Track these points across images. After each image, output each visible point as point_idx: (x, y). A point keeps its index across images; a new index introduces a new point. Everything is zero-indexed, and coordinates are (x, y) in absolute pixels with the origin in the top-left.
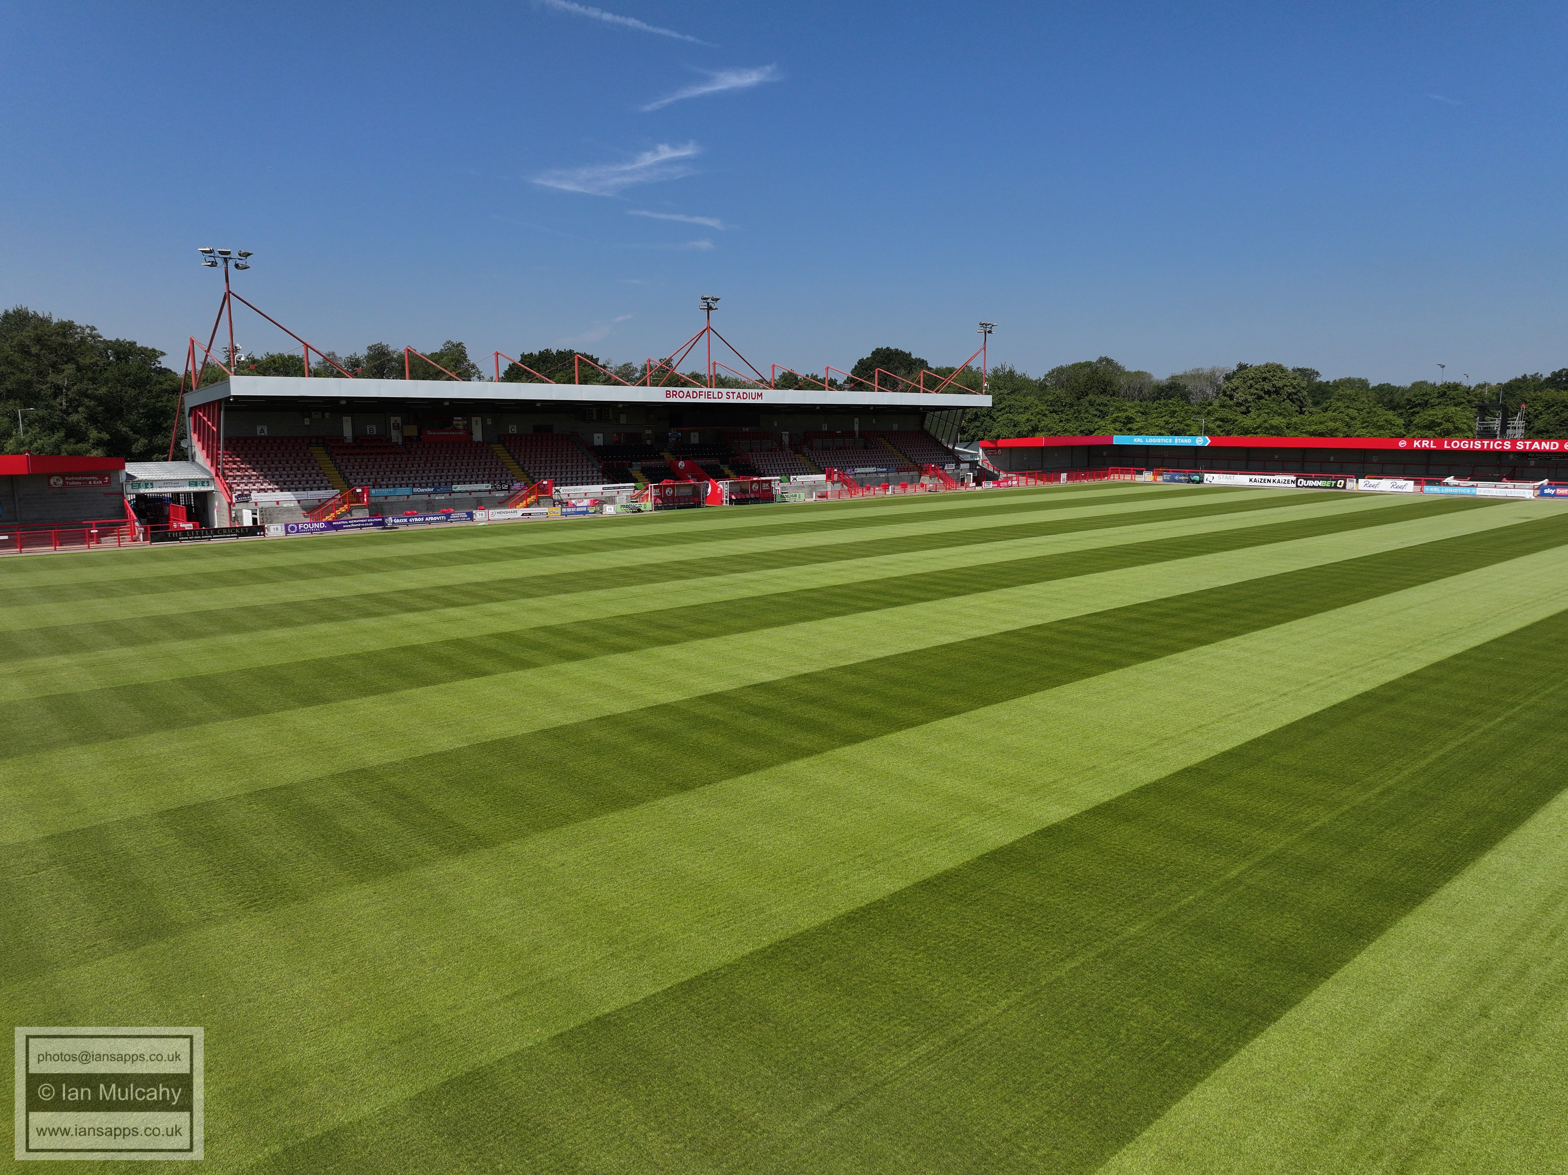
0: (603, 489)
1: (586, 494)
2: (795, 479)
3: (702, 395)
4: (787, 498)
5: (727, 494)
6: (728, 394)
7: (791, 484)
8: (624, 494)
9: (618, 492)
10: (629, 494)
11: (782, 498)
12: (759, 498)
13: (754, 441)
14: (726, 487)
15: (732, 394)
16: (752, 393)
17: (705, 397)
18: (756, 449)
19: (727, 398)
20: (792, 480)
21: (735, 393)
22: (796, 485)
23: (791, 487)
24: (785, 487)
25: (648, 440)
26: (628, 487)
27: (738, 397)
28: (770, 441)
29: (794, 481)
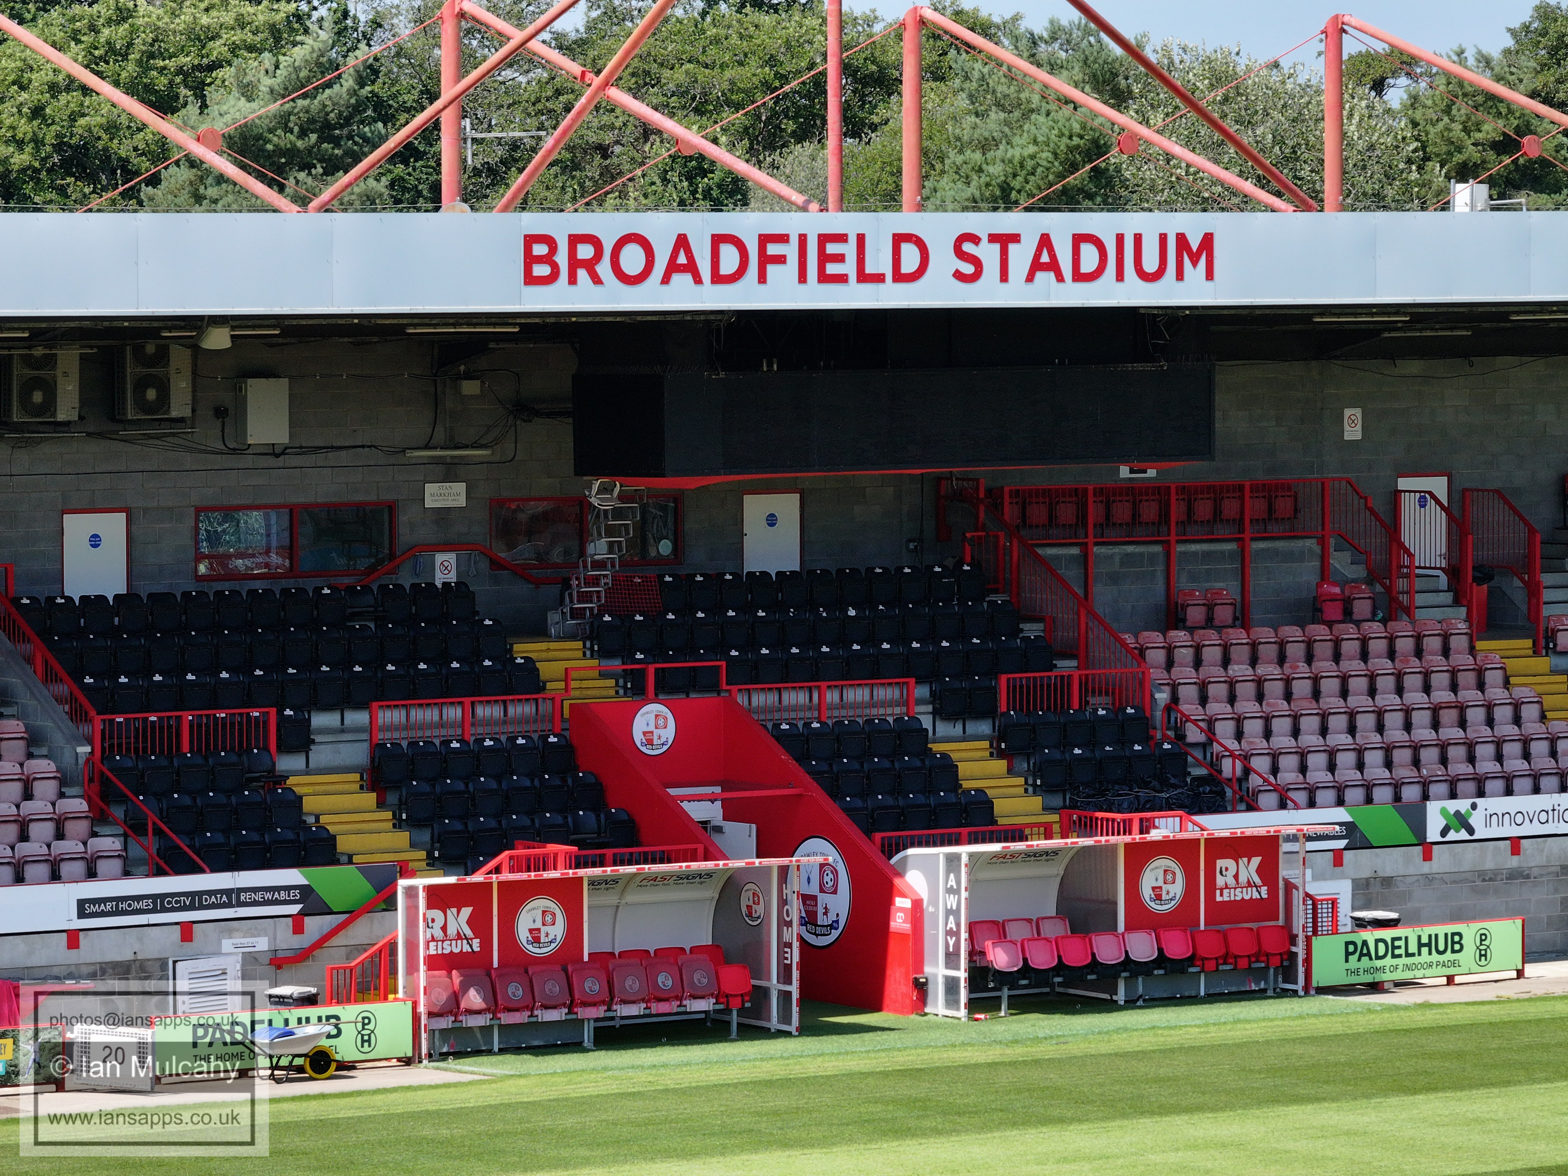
0: (84, 908)
2: (1462, 821)
3: (781, 259)
4: (1388, 961)
5: (957, 934)
6: (968, 247)
7: (1427, 856)
8: (227, 945)
9: (187, 931)
10: (262, 944)
11: (1353, 958)
12: (1191, 960)
13: (1194, 547)
14: (952, 882)
15: (997, 247)
16: (1138, 238)
17: (803, 278)
18: (1210, 608)
19: (959, 276)
20: (1433, 834)
21: (1015, 238)
22: (1466, 866)
23: (1429, 879)
24: (1387, 881)
25: (440, 558)
26: (258, 897)
27: (1036, 266)
28: (1311, 544)
29: (1452, 836)
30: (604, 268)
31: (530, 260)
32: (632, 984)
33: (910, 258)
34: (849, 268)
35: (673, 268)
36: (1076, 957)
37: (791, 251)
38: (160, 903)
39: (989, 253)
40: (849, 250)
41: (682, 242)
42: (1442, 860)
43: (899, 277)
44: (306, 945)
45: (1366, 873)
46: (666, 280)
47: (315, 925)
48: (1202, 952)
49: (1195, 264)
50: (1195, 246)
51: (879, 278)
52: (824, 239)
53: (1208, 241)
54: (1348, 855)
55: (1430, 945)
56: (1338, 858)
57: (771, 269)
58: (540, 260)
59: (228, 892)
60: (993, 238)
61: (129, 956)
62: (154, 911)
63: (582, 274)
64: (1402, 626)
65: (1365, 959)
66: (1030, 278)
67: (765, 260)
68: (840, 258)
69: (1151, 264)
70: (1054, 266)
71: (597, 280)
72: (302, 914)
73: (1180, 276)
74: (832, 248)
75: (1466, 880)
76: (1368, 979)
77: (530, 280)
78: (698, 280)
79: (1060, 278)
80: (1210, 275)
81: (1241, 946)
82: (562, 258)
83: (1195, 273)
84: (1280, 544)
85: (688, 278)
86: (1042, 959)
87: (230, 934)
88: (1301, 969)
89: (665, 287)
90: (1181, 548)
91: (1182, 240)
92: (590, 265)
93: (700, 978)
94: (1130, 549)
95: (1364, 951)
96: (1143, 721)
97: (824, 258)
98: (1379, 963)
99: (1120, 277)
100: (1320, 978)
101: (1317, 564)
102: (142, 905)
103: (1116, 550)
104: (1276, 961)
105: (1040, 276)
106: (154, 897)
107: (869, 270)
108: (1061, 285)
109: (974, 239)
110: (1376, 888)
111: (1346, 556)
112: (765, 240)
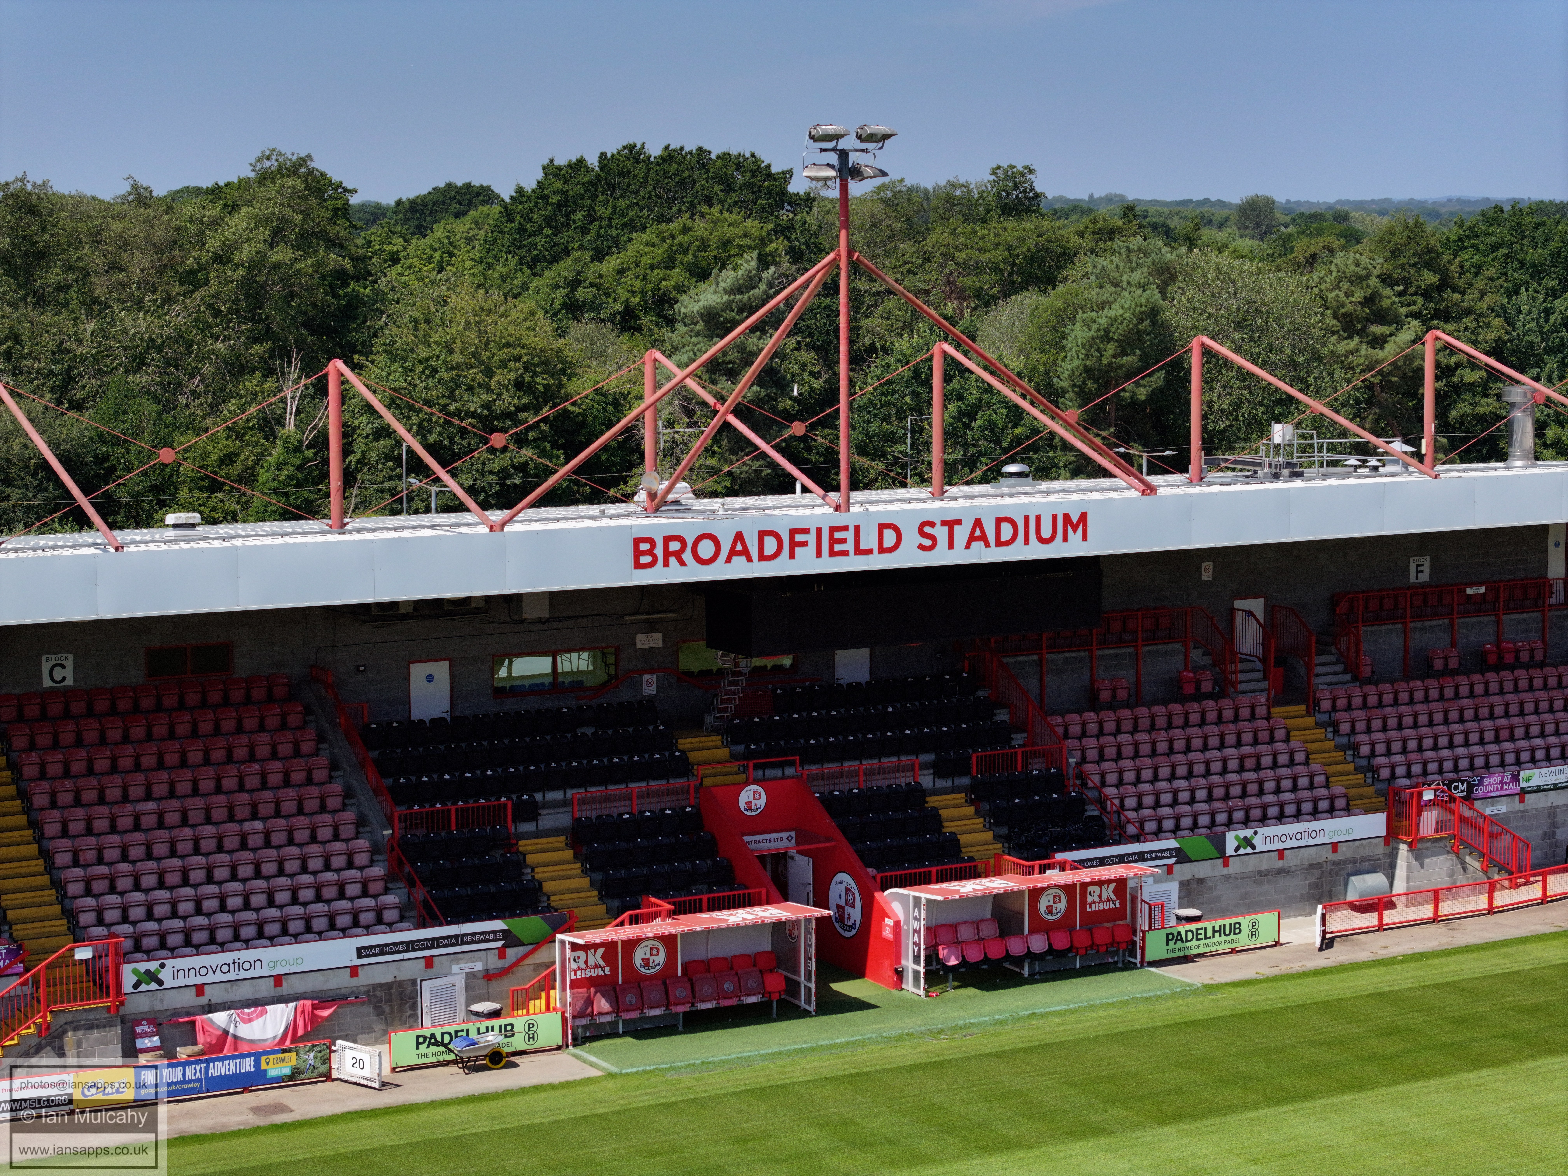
0: (361, 952)
1: (278, 980)
2: (1248, 842)
3: (804, 544)
4: (1194, 942)
5: (919, 945)
6: (927, 529)
7: (1226, 864)
8: (455, 968)
9: (429, 962)
10: (479, 966)
11: (1171, 943)
12: (1070, 950)
13: (1107, 652)
14: (916, 914)
15: (946, 528)
16: (1038, 518)
17: (819, 554)
18: (1114, 690)
19: (921, 547)
20: (1230, 851)
21: (959, 522)
22: (1250, 868)
23: (1227, 877)
24: (1201, 881)
25: (646, 677)
26: (476, 938)
27: (972, 538)
28: (1179, 646)
29: (1242, 851)
30: (687, 556)
31: (638, 553)
32: (707, 990)
33: (890, 538)
34: (850, 546)
35: (733, 553)
36: (995, 952)
37: (811, 538)
38: (411, 946)
39: (941, 532)
40: (850, 535)
41: (739, 537)
42: (1235, 866)
43: (882, 550)
44: (507, 965)
45: (1188, 877)
46: (728, 560)
47: (513, 953)
48: (1077, 944)
49: (1075, 531)
50: (1075, 520)
51: (869, 552)
52: (833, 530)
53: (1083, 517)
54: (1177, 868)
55: (1221, 931)
56: (1170, 869)
57: (798, 550)
58: (645, 553)
59: (456, 937)
60: (944, 523)
61: (391, 979)
62: (407, 951)
63: (673, 560)
64: (1227, 704)
65: (1179, 943)
66: (968, 546)
67: (794, 544)
68: (843, 541)
69: (1046, 533)
70: (984, 538)
71: (682, 563)
72: (504, 947)
74: (838, 535)
75: (1250, 877)
76: (1181, 954)
77: (638, 565)
78: (750, 559)
79: (987, 545)
80: (1085, 538)
81: (1101, 937)
83: (1075, 537)
84: (1160, 647)
85: (743, 558)
86: (974, 955)
87: (457, 961)
88: (1139, 951)
89: (728, 565)
90: (1099, 652)
91: (1067, 517)
92: (678, 555)
93: (752, 983)
94: (1068, 655)
95: (1178, 938)
96: (1061, 777)
97: (833, 541)
98: (1188, 944)
99: (1026, 541)
100: (1150, 956)
101: (1182, 657)
102: (400, 948)
103: (1060, 656)
104: (1124, 946)
105: (974, 544)
106: (407, 943)
107: (863, 546)
108: (988, 549)
109: (932, 524)
110: (1194, 885)
111: (1200, 652)
112: (793, 532)
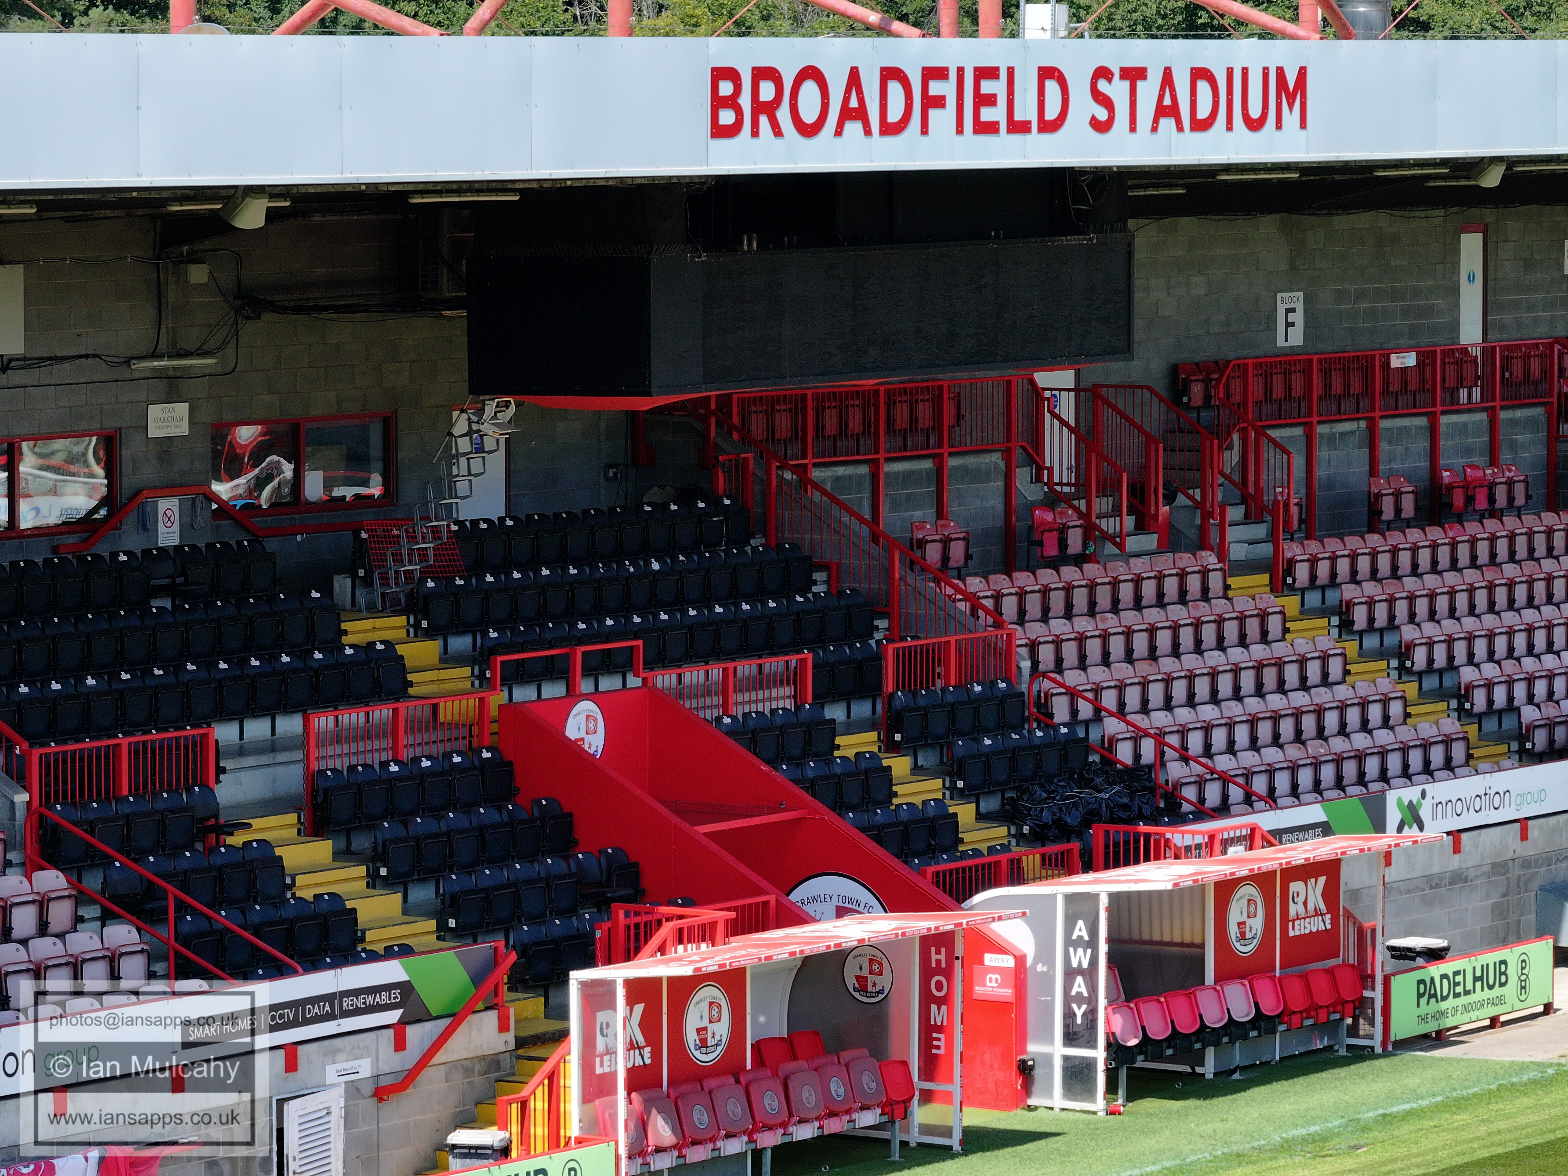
3: (939, 102)
4: (1451, 1002)
5: (1090, 1000)
6: (1102, 85)
8: (329, 1073)
9: (291, 1057)
10: (365, 1069)
11: (1423, 1002)
12: (1279, 1018)
14: (1080, 933)
16: (1245, 74)
17: (960, 126)
18: (946, 543)
19: (1095, 123)
21: (1144, 73)
22: (1418, 870)
25: (163, 505)
26: (359, 1002)
27: (1161, 111)
28: (996, 459)
30: (783, 114)
31: (718, 103)
32: (806, 1095)
33: (1053, 100)
34: (1000, 113)
35: (846, 114)
36: (1185, 1021)
37: (950, 90)
39: (1120, 94)
40: (1001, 88)
41: (855, 78)
43: (1043, 125)
44: (409, 1065)
46: (839, 130)
47: (417, 1037)
48: (1290, 1008)
49: (1291, 107)
50: (1291, 83)
51: (1026, 127)
52: (978, 74)
53: (1302, 77)
55: (1483, 978)
57: (934, 114)
58: (726, 102)
59: (329, 998)
60: (1124, 73)
63: (764, 123)
65: (1433, 1000)
66: (1154, 129)
67: (927, 102)
68: (993, 100)
69: (1255, 108)
70: (1175, 111)
71: (777, 132)
72: (403, 1022)
73: (1279, 126)
74: (985, 87)
75: (1417, 889)
76: (1433, 1026)
77: (720, 131)
78: (868, 131)
79: (1180, 126)
80: (1303, 124)
81: (1321, 993)
82: (745, 101)
83: (1291, 120)
84: (970, 460)
85: (859, 127)
86: (1156, 1029)
87: (332, 1056)
88: (1380, 1020)
89: (838, 140)
90: (886, 468)
91: (1281, 76)
92: (771, 110)
93: (868, 1082)
94: (841, 471)
95: (1431, 991)
96: (1020, 699)
97: (978, 100)
98: (1444, 1005)
99: (1229, 127)
100: (1396, 1029)
104: (1350, 1010)
105: (1163, 123)
107: (1018, 117)
108: (1181, 135)
109: (1108, 75)
112: (927, 75)
